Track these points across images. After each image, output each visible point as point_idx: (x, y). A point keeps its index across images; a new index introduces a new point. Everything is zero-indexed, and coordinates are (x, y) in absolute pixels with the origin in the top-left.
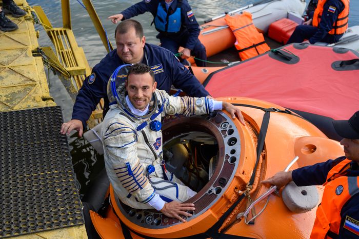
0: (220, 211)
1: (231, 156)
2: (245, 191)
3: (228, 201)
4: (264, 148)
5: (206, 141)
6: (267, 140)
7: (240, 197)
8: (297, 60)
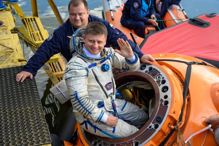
0: (158, 141)
1: (164, 100)
2: (176, 126)
3: (164, 133)
4: (188, 93)
5: (145, 87)
6: (190, 87)
7: (172, 131)
8: (208, 25)
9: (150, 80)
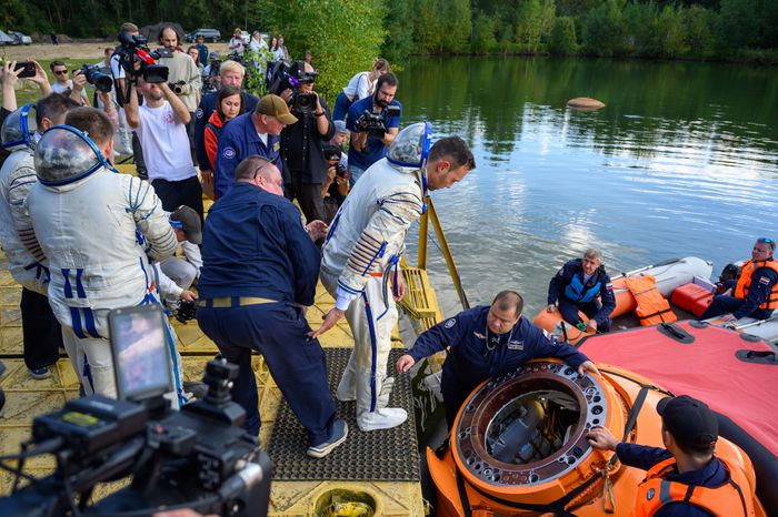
0: (570, 485)
2: (603, 470)
3: (581, 477)
4: (634, 427)
5: (567, 405)
6: (640, 419)
7: (597, 476)
8: (691, 340)
9: (577, 393)
